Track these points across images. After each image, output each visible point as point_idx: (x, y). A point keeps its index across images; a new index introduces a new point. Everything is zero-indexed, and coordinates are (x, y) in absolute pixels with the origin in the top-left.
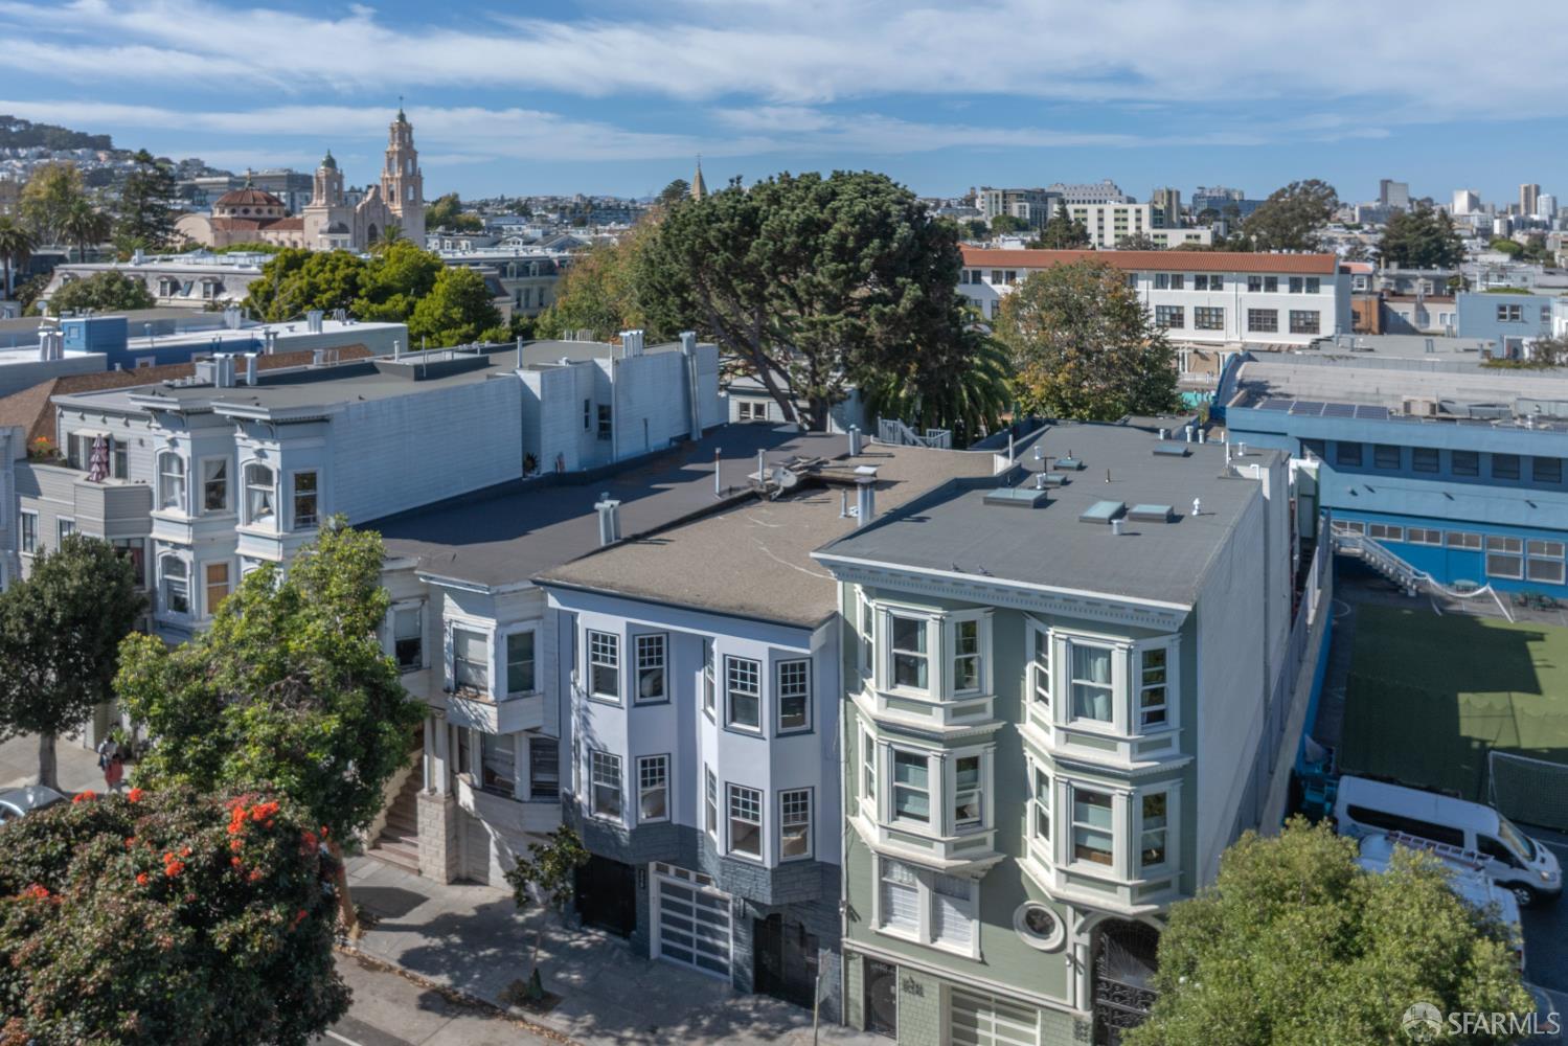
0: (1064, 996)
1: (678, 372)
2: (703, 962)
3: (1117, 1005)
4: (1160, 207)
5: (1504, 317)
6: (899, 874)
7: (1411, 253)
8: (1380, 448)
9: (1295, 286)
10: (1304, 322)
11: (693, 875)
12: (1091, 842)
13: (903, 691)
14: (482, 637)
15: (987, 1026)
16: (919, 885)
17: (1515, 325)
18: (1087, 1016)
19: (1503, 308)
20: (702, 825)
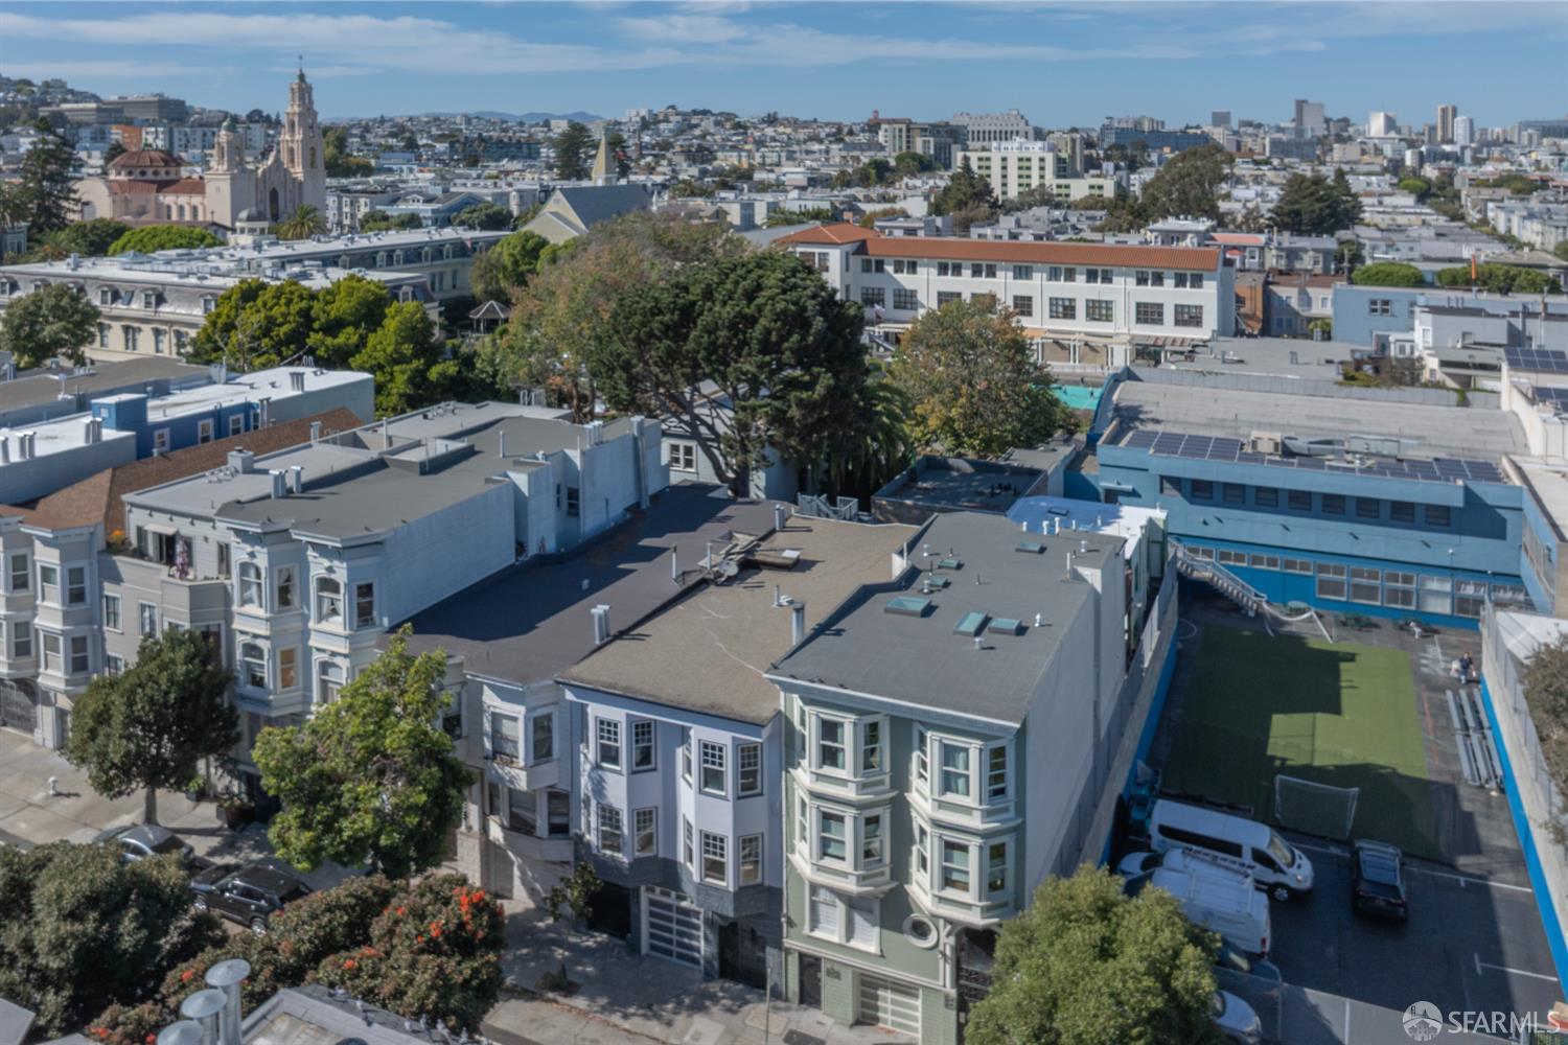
0: (937, 978)
1: (630, 452)
2: (680, 956)
3: (974, 985)
4: (1064, 155)
5: (1375, 310)
6: (823, 895)
7: (1306, 218)
8: (1227, 486)
9: (1180, 281)
10: (1189, 316)
11: (673, 894)
12: (955, 876)
13: (828, 770)
14: (515, 719)
15: (885, 1000)
16: (838, 903)
17: (1386, 318)
18: (953, 993)
19: (1374, 303)
20: (681, 857)
